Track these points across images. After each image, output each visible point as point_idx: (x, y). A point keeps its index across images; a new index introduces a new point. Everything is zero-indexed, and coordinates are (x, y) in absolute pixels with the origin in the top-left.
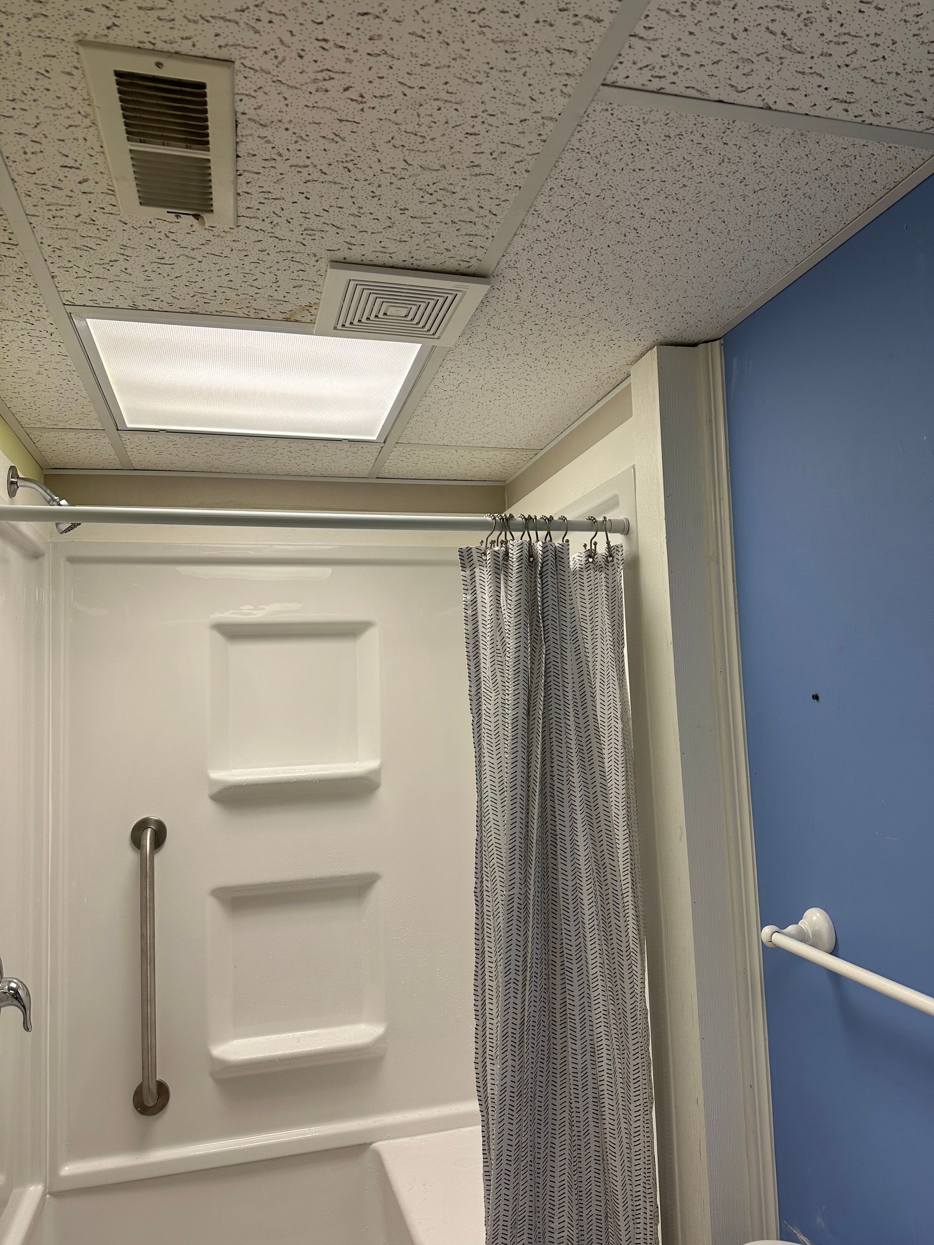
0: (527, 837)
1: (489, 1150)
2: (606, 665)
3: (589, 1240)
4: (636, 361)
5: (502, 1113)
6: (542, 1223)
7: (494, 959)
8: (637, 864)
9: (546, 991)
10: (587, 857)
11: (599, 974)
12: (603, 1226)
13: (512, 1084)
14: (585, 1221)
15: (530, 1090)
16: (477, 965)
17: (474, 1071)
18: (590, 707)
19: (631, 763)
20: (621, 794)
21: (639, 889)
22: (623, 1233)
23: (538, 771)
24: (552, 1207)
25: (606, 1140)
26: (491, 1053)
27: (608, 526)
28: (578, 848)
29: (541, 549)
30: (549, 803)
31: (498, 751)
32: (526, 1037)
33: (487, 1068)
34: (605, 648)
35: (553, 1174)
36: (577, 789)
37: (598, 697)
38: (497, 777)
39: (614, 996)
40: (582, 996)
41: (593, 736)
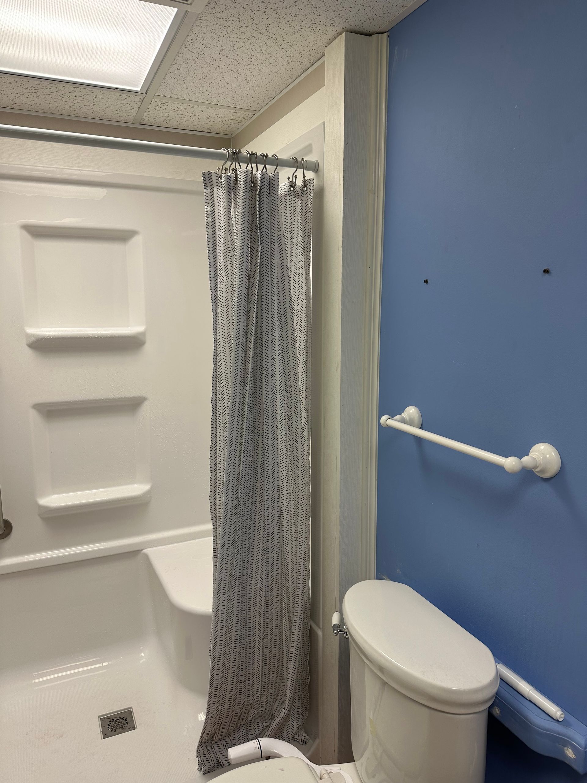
0: (245, 368)
1: (217, 544)
2: (298, 264)
3: (272, 589)
4: (330, 44)
5: (225, 523)
6: (245, 581)
7: (222, 439)
8: (309, 386)
9: (253, 457)
10: (281, 381)
11: (284, 446)
12: (280, 581)
13: (232, 508)
14: (270, 579)
15: (241, 510)
16: (212, 442)
17: (209, 501)
18: (287, 290)
19: (310, 326)
20: (302, 345)
21: (309, 400)
22: (290, 584)
23: (254, 328)
24: (251, 573)
25: (283, 536)
26: (219, 491)
27: (305, 165)
28: (275, 375)
29: (260, 176)
30: (259, 349)
31: (228, 316)
32: (240, 481)
33: (217, 500)
34: (298, 252)
35: (253, 556)
36: (277, 341)
37: (292, 284)
38: (226, 333)
39: (292, 459)
40: (273, 459)
41: (288, 308)
